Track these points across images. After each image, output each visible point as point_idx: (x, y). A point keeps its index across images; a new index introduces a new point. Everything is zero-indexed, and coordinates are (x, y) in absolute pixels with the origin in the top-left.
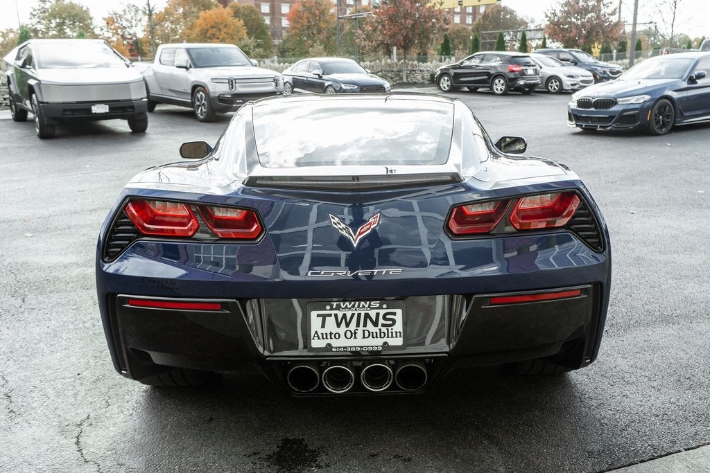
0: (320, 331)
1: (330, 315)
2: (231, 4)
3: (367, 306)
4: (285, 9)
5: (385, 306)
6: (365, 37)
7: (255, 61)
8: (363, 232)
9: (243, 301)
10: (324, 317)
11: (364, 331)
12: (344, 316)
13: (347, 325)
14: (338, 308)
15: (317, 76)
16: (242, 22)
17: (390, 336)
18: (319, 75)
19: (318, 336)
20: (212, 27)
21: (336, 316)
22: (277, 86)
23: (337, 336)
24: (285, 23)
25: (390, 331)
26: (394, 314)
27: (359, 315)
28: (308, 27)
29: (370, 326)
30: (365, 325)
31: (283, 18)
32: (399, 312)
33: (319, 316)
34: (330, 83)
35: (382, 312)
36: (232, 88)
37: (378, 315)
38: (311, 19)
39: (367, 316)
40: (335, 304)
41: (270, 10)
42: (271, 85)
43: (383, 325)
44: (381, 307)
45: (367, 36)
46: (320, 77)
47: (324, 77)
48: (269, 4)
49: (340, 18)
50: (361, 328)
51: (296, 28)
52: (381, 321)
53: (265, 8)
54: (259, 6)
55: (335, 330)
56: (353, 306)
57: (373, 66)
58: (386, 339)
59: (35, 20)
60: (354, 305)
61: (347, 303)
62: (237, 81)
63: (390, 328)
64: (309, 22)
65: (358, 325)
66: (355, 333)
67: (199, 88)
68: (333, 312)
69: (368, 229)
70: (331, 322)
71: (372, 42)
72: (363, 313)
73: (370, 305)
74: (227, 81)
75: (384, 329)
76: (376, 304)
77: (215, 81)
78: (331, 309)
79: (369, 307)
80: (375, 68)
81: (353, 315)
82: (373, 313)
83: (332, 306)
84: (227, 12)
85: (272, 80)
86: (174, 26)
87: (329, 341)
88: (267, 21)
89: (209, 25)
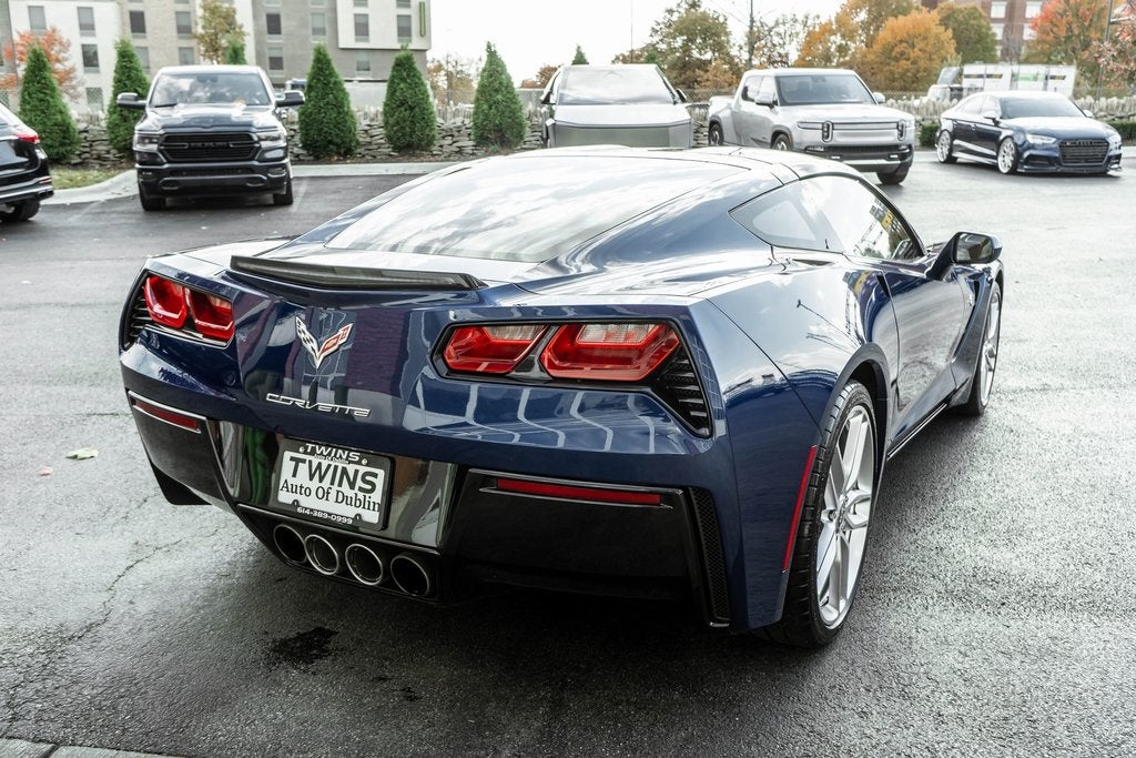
0: (291, 481)
1: (304, 461)
2: (941, 5)
3: (344, 457)
4: (1033, 11)
5: (364, 462)
6: (1115, 54)
7: (879, 96)
8: (328, 348)
9: (215, 421)
10: (297, 461)
11: (338, 492)
12: (320, 465)
13: (321, 480)
14: (313, 452)
15: (991, 122)
16: (950, 33)
17: (366, 506)
18: (994, 119)
19: (287, 487)
20: (901, 41)
21: (310, 462)
22: (901, 135)
23: (308, 492)
24: (1029, 33)
25: (367, 499)
26: (375, 475)
27: (336, 467)
28: (1068, 38)
29: (345, 487)
30: (340, 485)
31: (1026, 25)
32: (381, 473)
33: (292, 459)
34: (1009, 133)
35: (363, 470)
36: (828, 137)
37: (357, 471)
38: (1074, 26)
39: (344, 471)
40: (310, 446)
41: (1006, 13)
42: (889, 134)
43: (361, 489)
44: (359, 463)
45: (1120, 52)
46: (997, 123)
47: (1004, 123)
48: (1005, 3)
49: (1113, 23)
50: (335, 487)
51: (1044, 42)
52: (359, 483)
53: (998, 11)
54: (987, 7)
55: (307, 483)
56: (329, 454)
57: (1124, 106)
58: (360, 510)
59: (656, 38)
60: (331, 452)
61: (323, 448)
62: (836, 127)
63: (368, 495)
64: (1070, 29)
65: (332, 483)
66: (328, 493)
67: (781, 136)
68: (308, 457)
69: (334, 345)
70: (303, 468)
71: (1127, 63)
72: (340, 466)
73: (348, 456)
74: (820, 126)
75: (361, 496)
76: (355, 456)
77: (805, 125)
78: (305, 453)
79: (347, 459)
80: (1127, 109)
81: (329, 466)
82: (351, 469)
83: (306, 448)
84: (930, 18)
85: (895, 125)
86: (844, 42)
87: (297, 497)
88: (998, 31)
89: (898, 38)
